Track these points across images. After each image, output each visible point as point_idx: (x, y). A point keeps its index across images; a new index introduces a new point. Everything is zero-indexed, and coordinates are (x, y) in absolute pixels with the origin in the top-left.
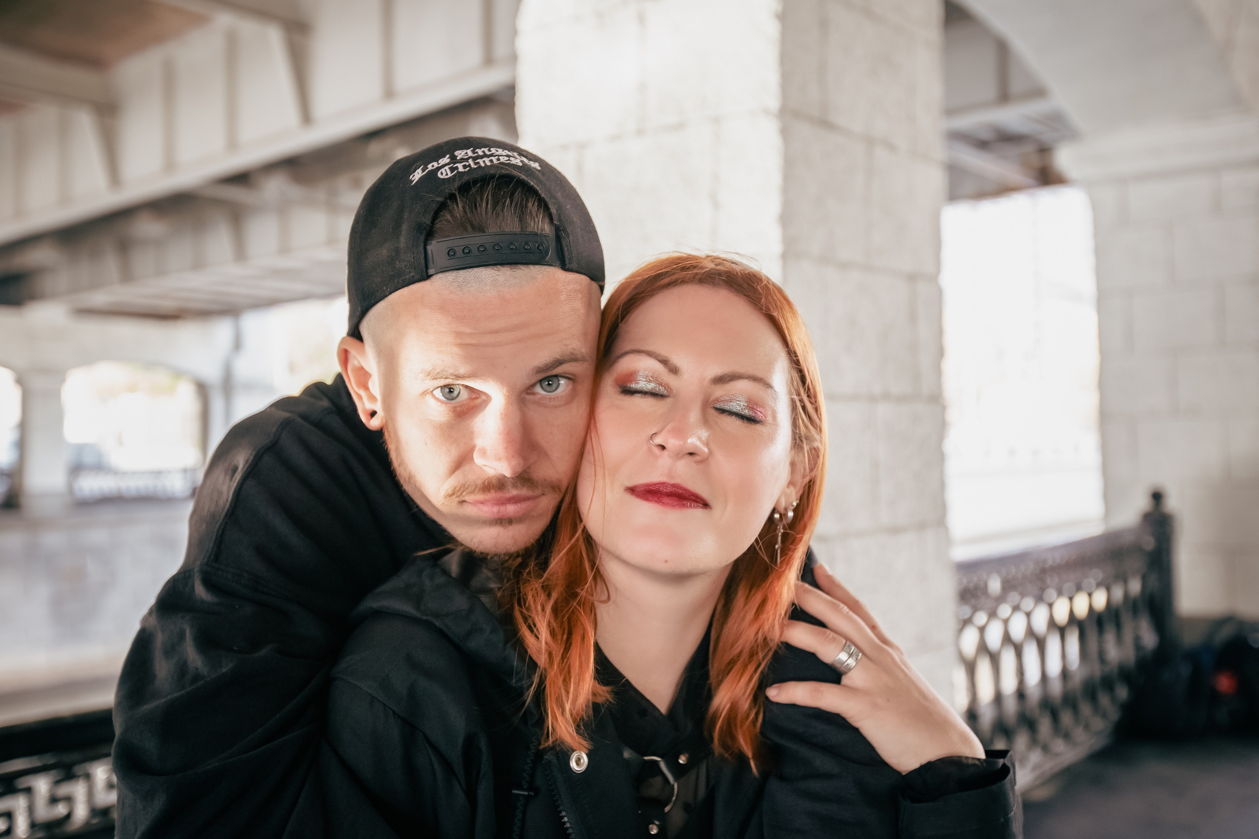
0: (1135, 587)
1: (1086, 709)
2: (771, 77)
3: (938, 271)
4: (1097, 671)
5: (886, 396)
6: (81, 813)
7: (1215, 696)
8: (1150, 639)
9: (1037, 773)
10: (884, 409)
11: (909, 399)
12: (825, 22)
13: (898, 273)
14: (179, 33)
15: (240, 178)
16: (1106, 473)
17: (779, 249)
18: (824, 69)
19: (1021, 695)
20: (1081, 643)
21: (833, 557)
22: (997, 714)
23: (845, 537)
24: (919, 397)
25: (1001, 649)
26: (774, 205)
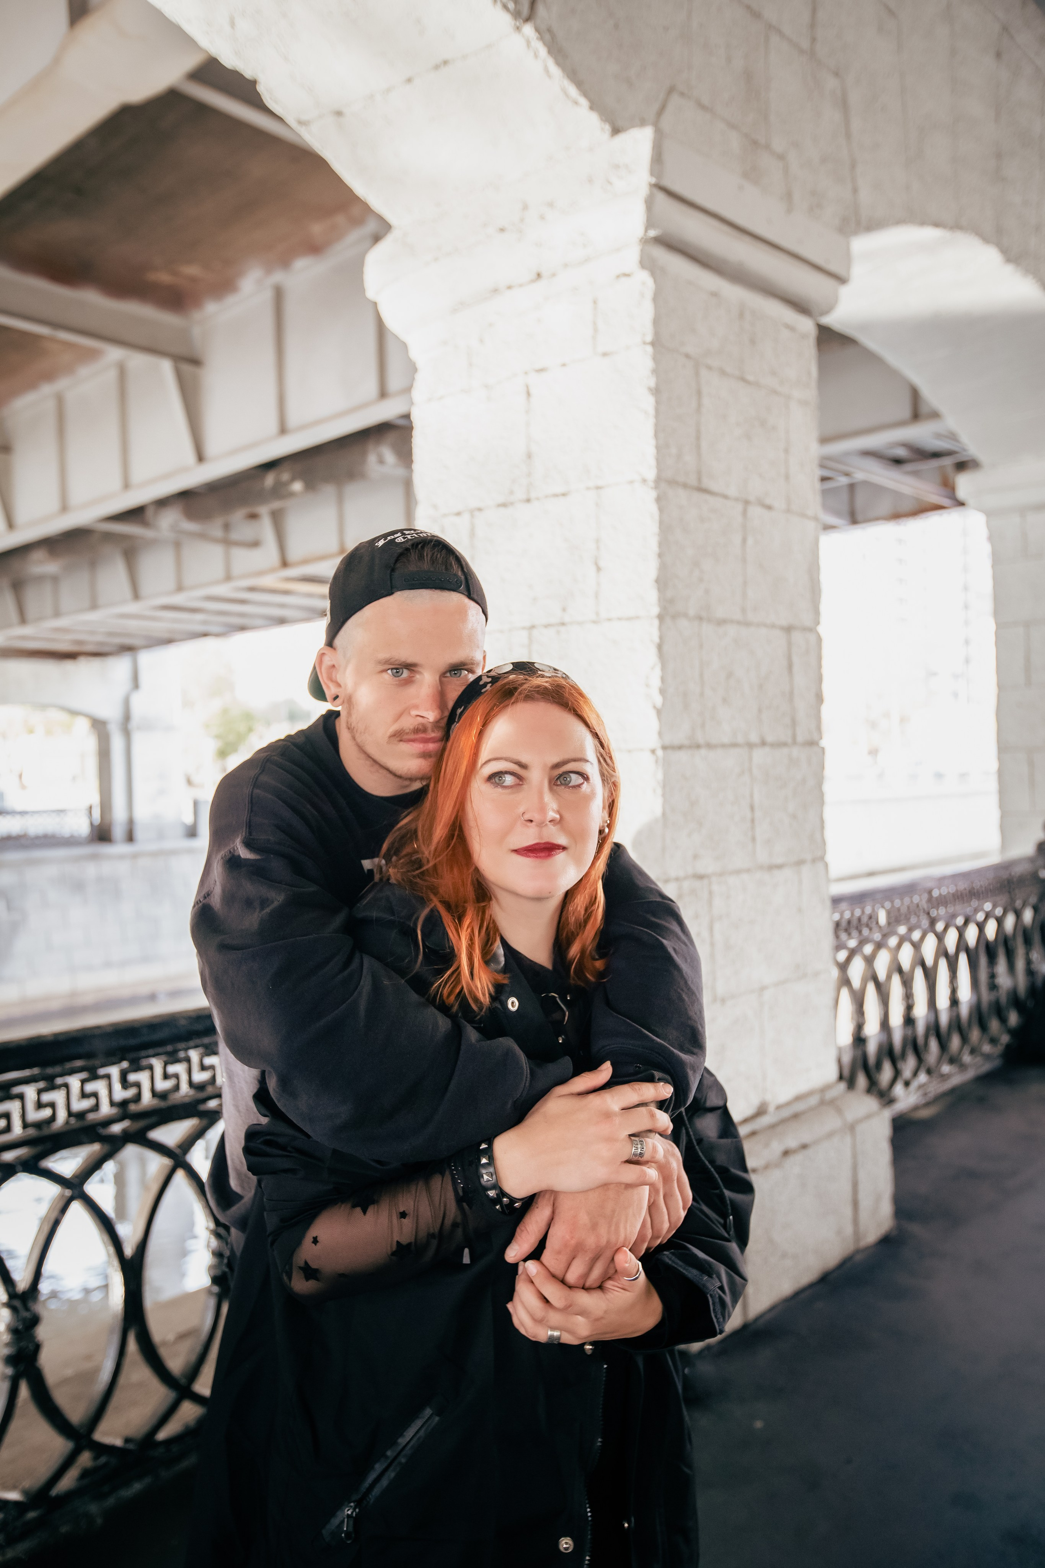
0: (1028, 916)
1: (975, 1034)
2: (647, 447)
3: (818, 622)
5: (764, 743)
6: (62, 1115)
10: (759, 755)
11: (784, 744)
12: (699, 393)
13: (773, 626)
14: (69, 369)
15: (135, 514)
16: (1002, 805)
17: (656, 610)
18: (698, 438)
19: (909, 1021)
20: (971, 972)
21: (711, 893)
22: (884, 1037)
23: (721, 874)
24: (794, 742)
25: (889, 977)
26: (651, 570)
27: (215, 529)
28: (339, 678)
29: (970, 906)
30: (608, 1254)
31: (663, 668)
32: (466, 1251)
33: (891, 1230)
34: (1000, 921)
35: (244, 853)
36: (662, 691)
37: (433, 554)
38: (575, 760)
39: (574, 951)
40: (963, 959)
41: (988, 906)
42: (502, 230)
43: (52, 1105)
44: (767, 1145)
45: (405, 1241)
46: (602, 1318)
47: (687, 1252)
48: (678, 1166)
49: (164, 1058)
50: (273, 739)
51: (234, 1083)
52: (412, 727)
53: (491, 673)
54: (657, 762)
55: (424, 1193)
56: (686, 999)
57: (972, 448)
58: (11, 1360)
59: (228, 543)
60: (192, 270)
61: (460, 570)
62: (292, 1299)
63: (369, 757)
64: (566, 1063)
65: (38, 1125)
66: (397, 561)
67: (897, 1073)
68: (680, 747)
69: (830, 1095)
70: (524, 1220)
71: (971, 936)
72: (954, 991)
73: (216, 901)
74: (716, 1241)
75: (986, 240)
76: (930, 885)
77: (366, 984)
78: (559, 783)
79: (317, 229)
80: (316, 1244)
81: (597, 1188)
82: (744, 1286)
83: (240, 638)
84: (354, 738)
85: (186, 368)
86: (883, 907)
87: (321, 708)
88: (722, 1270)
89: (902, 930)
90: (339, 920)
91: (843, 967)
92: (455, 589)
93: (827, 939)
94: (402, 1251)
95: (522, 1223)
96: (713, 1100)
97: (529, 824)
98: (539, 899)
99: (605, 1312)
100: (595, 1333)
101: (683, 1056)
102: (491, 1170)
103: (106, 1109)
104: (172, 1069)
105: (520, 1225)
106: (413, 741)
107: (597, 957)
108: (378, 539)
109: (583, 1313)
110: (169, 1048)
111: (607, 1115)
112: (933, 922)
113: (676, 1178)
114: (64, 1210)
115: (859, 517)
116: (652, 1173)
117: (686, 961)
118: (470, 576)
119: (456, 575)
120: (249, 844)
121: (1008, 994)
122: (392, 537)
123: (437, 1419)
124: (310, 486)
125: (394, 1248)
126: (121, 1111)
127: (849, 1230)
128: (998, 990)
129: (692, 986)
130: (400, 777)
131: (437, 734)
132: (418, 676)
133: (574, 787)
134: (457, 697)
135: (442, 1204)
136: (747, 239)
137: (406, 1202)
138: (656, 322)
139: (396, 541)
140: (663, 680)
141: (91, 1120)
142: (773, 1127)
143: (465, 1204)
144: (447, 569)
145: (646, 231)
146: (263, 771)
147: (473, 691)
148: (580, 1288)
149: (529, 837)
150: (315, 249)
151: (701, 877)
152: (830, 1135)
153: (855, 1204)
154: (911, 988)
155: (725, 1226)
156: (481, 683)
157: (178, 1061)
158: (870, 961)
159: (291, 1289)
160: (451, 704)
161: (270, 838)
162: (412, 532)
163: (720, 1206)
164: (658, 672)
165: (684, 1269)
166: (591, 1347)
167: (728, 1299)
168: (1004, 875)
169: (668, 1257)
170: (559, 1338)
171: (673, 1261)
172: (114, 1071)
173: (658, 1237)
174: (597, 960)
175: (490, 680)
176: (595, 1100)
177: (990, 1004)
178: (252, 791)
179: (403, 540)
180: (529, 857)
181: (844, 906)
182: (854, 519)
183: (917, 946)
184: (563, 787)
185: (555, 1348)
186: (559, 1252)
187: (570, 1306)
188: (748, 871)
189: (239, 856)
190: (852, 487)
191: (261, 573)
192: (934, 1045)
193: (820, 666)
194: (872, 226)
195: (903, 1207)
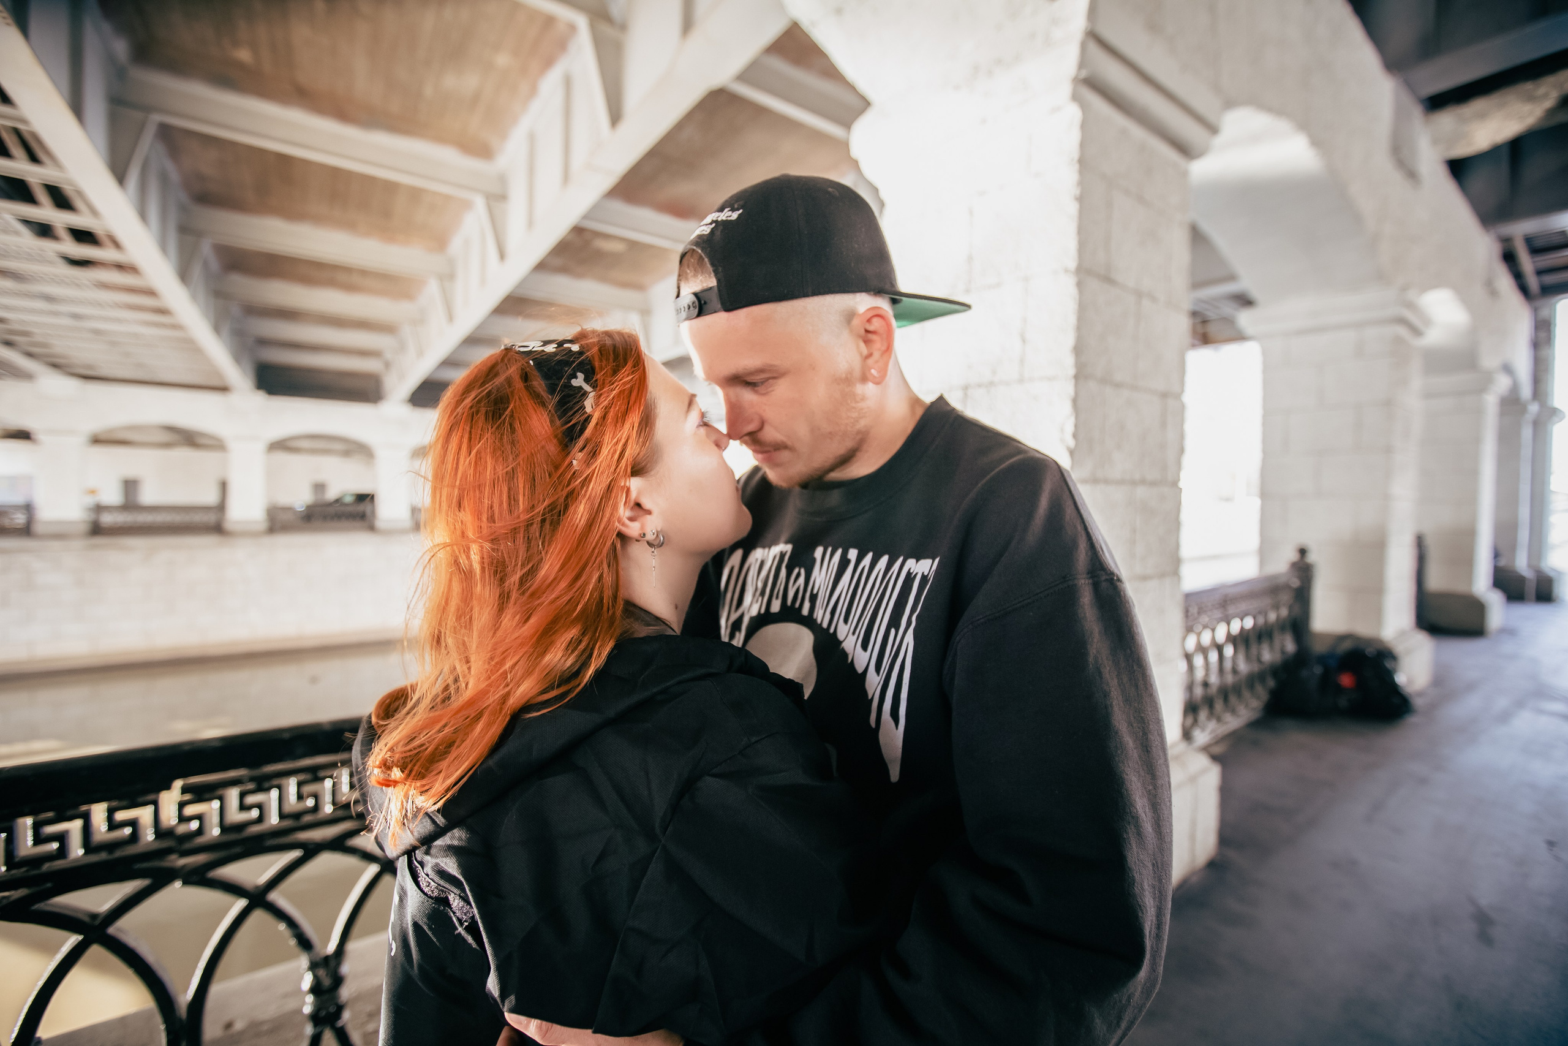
0: (1284, 612)
1: (1246, 694)
2: (1071, 243)
3: (1183, 391)
4: (1256, 668)
5: (1143, 482)
7: (1339, 690)
8: (1290, 647)
9: (1213, 735)
10: (1140, 491)
11: (1159, 484)
12: (1110, 206)
13: (1154, 392)
16: (1262, 535)
17: (1072, 371)
18: (1109, 239)
24: (1162, 482)
26: (1070, 340)
31: (1077, 418)
33: (1215, 855)
36: (1075, 436)
68: (1086, 482)
75: (1298, 127)
121: (1268, 666)
127: (1188, 858)
128: (1261, 664)
136: (1151, 88)
140: (1076, 427)
145: (1077, 72)
153: (1194, 839)
164: (1072, 421)
177: (1256, 673)
194: (1229, 102)
195: (1226, 838)
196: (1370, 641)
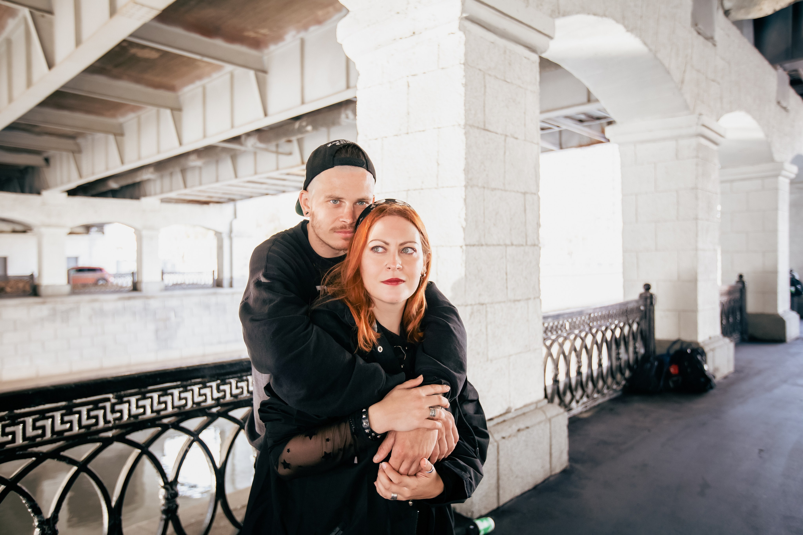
0: (634, 327)
1: (609, 380)
5: (512, 245)
6: (190, 403)
7: (668, 375)
8: (641, 350)
10: (510, 250)
11: (522, 245)
12: (485, 86)
13: (518, 192)
14: (209, 75)
15: (236, 139)
16: (624, 277)
17: (463, 183)
18: (484, 107)
19: (579, 373)
20: (608, 351)
21: (486, 311)
22: (567, 380)
23: (492, 303)
24: (526, 244)
25: (570, 353)
26: (462, 165)
27: (272, 146)
28: (309, 204)
29: (609, 322)
30: (419, 459)
31: (466, 209)
32: (356, 458)
33: (566, 467)
34: (622, 329)
35: (263, 280)
36: (466, 220)
37: (352, 150)
38: (410, 242)
39: (410, 328)
40: (604, 345)
41: (616, 322)
42: (398, 13)
43: (186, 399)
44: (510, 427)
45: (328, 451)
46: (416, 489)
47: (456, 462)
48: (453, 423)
49: (237, 379)
50: (279, 232)
51: (258, 384)
52: (340, 226)
53: (376, 203)
54: (463, 252)
55: (337, 431)
56: (458, 349)
57: (613, 116)
58: (165, 512)
59: (277, 153)
60: (264, 31)
61: (364, 158)
62: (279, 478)
63: (321, 240)
64: (403, 374)
65: (179, 407)
66: (336, 152)
67: (573, 397)
68: (474, 245)
69: (540, 405)
70: (382, 444)
71: (609, 335)
72: (600, 360)
73: (251, 302)
74: (472, 458)
75: (617, 21)
76: (589, 312)
77: (314, 337)
78: (403, 252)
79: (320, 13)
80: (289, 452)
81: (414, 430)
82: (481, 478)
83: (282, 196)
84: (314, 231)
85: (261, 74)
86: (568, 321)
87: (301, 219)
88: (472, 470)
89: (577, 332)
90: (303, 310)
91: (549, 348)
92: (361, 166)
93: (541, 335)
94: (327, 456)
95: (381, 445)
96: (471, 397)
97: (388, 270)
98: (392, 303)
99: (417, 486)
100: (412, 495)
101: (455, 374)
102: (367, 421)
103: (210, 402)
104: (240, 384)
105: (380, 446)
106: (340, 232)
107: (420, 331)
108: (329, 144)
109: (406, 486)
110: (239, 375)
111: (420, 398)
112: (591, 329)
113: (451, 428)
114: (190, 446)
115: (564, 146)
116: (439, 424)
117: (459, 333)
118: (368, 161)
119: (362, 160)
120: (265, 276)
121: (625, 362)
122: (335, 143)
123: (341, 532)
124: (315, 128)
125: (323, 455)
126: (216, 402)
127: (548, 466)
128: (621, 360)
129: (461, 344)
130: (334, 249)
131: (351, 230)
132: (343, 204)
133: (409, 254)
134: (360, 214)
135: (345, 436)
136: (508, 18)
137: (329, 434)
138: (466, 54)
139: (336, 144)
140: (466, 215)
141: (203, 406)
142: (513, 418)
143: (355, 435)
144: (358, 157)
145: (462, 14)
146: (273, 245)
147: (367, 211)
148: (406, 475)
149: (389, 276)
150: (319, 22)
151: (482, 304)
152: (539, 423)
153: (551, 455)
154: (580, 358)
155: (475, 452)
156: (371, 207)
157: (243, 381)
158: (561, 345)
159: (278, 472)
160: (357, 217)
161: (275, 273)
162: (344, 141)
163: (473, 443)
164: (464, 211)
165: (454, 468)
166: (412, 503)
167: (473, 483)
168: (624, 308)
169: (447, 463)
170: (396, 498)
171: (449, 465)
172: (214, 384)
173: (443, 454)
174: (420, 332)
175: (375, 206)
176: (414, 391)
177: (617, 366)
178: (268, 253)
179: (339, 144)
180: (388, 284)
181: (550, 320)
182: (561, 148)
183: (583, 340)
184: (404, 254)
185: (395, 503)
186: (397, 458)
187: (401, 482)
188: (504, 302)
189: (261, 281)
190: (560, 132)
191: (292, 167)
192: (590, 385)
193: (539, 210)
194: (565, 14)
195: (573, 457)
196: (689, 344)
